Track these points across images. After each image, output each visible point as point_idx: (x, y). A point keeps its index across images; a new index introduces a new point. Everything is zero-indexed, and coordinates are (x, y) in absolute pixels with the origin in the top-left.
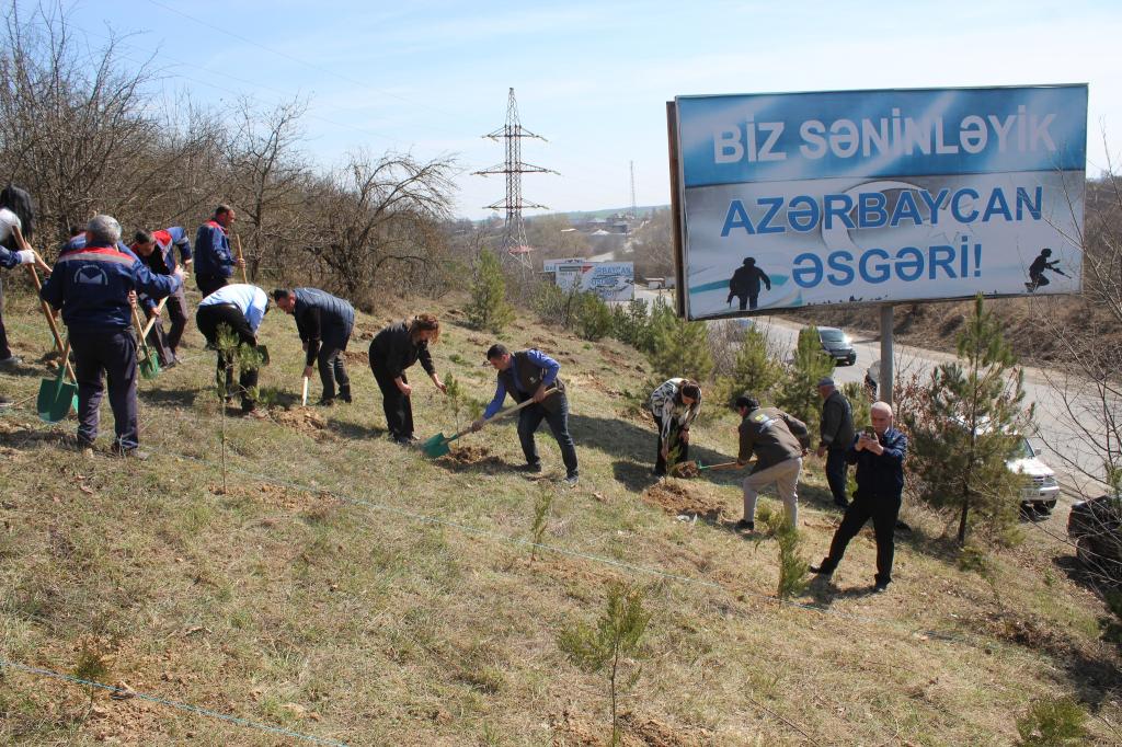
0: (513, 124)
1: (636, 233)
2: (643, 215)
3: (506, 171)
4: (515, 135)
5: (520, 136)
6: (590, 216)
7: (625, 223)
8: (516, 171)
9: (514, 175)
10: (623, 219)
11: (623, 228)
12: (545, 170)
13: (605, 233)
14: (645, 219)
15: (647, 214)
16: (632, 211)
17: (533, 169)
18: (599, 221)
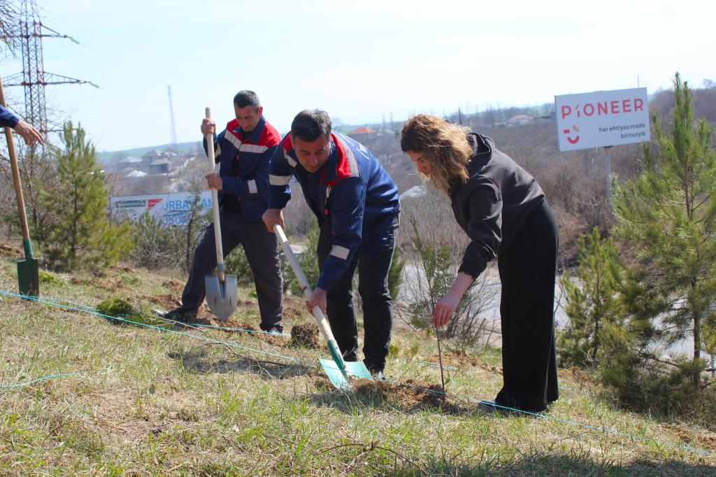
0: (31, 20)
1: (180, 173)
2: (187, 151)
3: (24, 84)
4: (35, 35)
5: (41, 36)
6: (121, 155)
7: (165, 161)
8: (38, 83)
9: (35, 88)
10: (163, 156)
11: (164, 168)
12: (78, 81)
13: (141, 174)
14: (189, 156)
15: (191, 150)
16: (172, 148)
17: (61, 80)
18: (132, 160)
